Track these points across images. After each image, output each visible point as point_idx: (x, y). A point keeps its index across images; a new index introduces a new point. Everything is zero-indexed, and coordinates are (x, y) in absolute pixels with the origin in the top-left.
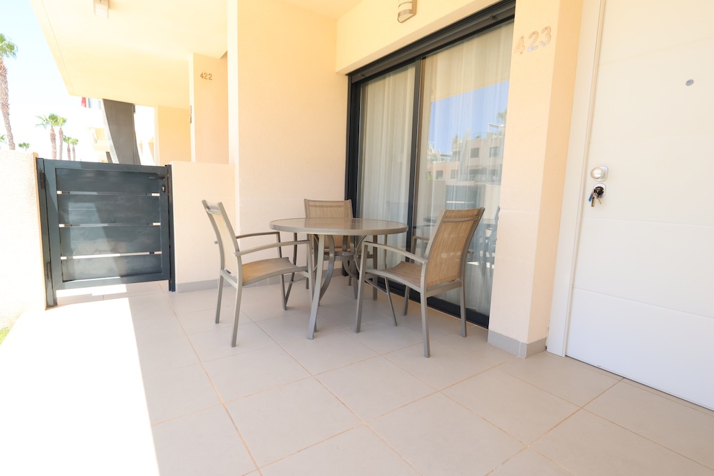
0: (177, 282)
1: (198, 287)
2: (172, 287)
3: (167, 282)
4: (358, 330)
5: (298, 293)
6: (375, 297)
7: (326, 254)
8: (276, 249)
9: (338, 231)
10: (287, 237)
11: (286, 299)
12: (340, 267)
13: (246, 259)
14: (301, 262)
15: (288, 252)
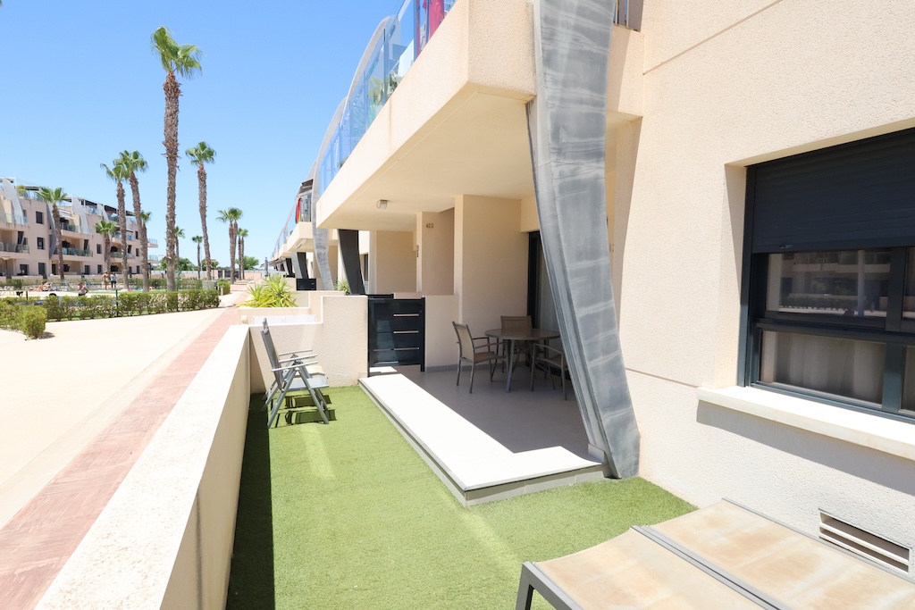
0: (426, 365)
1: (441, 370)
2: (423, 369)
3: (419, 366)
4: (533, 390)
5: (498, 374)
6: (546, 378)
7: (515, 350)
8: (487, 347)
9: (521, 337)
10: (493, 340)
11: (492, 375)
12: (524, 360)
13: (477, 351)
14: (500, 354)
15: (493, 348)
